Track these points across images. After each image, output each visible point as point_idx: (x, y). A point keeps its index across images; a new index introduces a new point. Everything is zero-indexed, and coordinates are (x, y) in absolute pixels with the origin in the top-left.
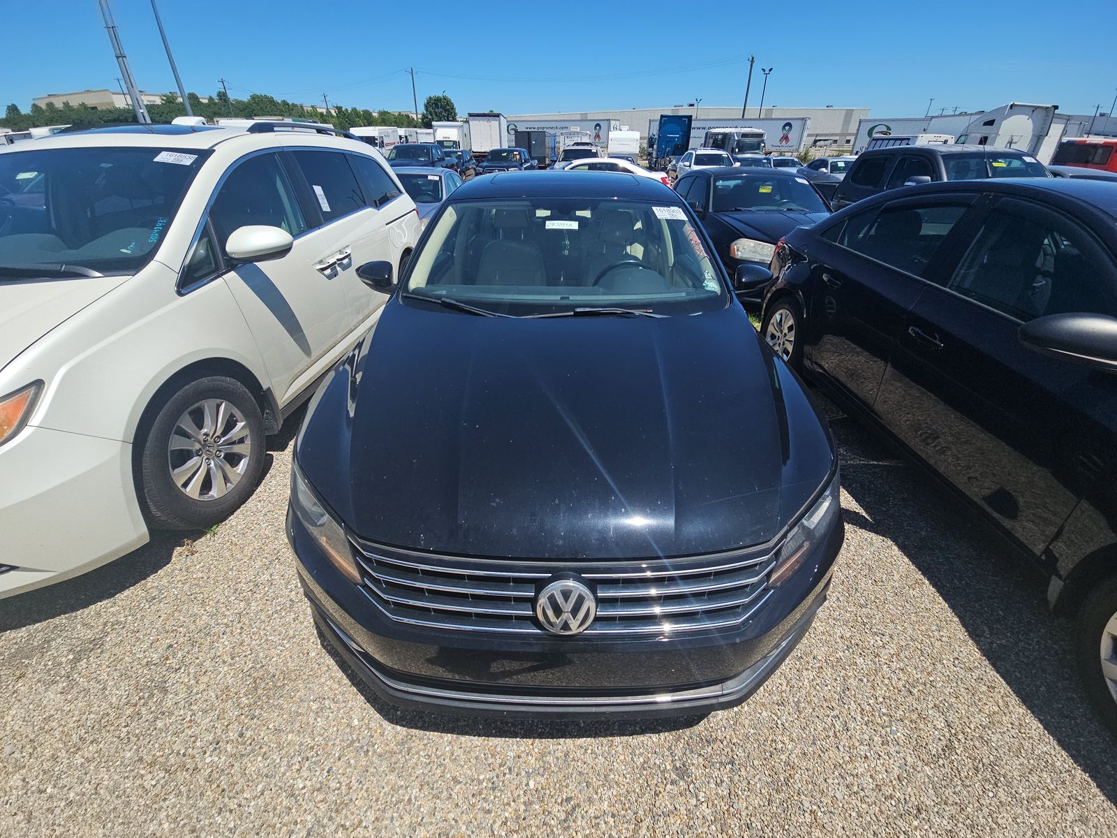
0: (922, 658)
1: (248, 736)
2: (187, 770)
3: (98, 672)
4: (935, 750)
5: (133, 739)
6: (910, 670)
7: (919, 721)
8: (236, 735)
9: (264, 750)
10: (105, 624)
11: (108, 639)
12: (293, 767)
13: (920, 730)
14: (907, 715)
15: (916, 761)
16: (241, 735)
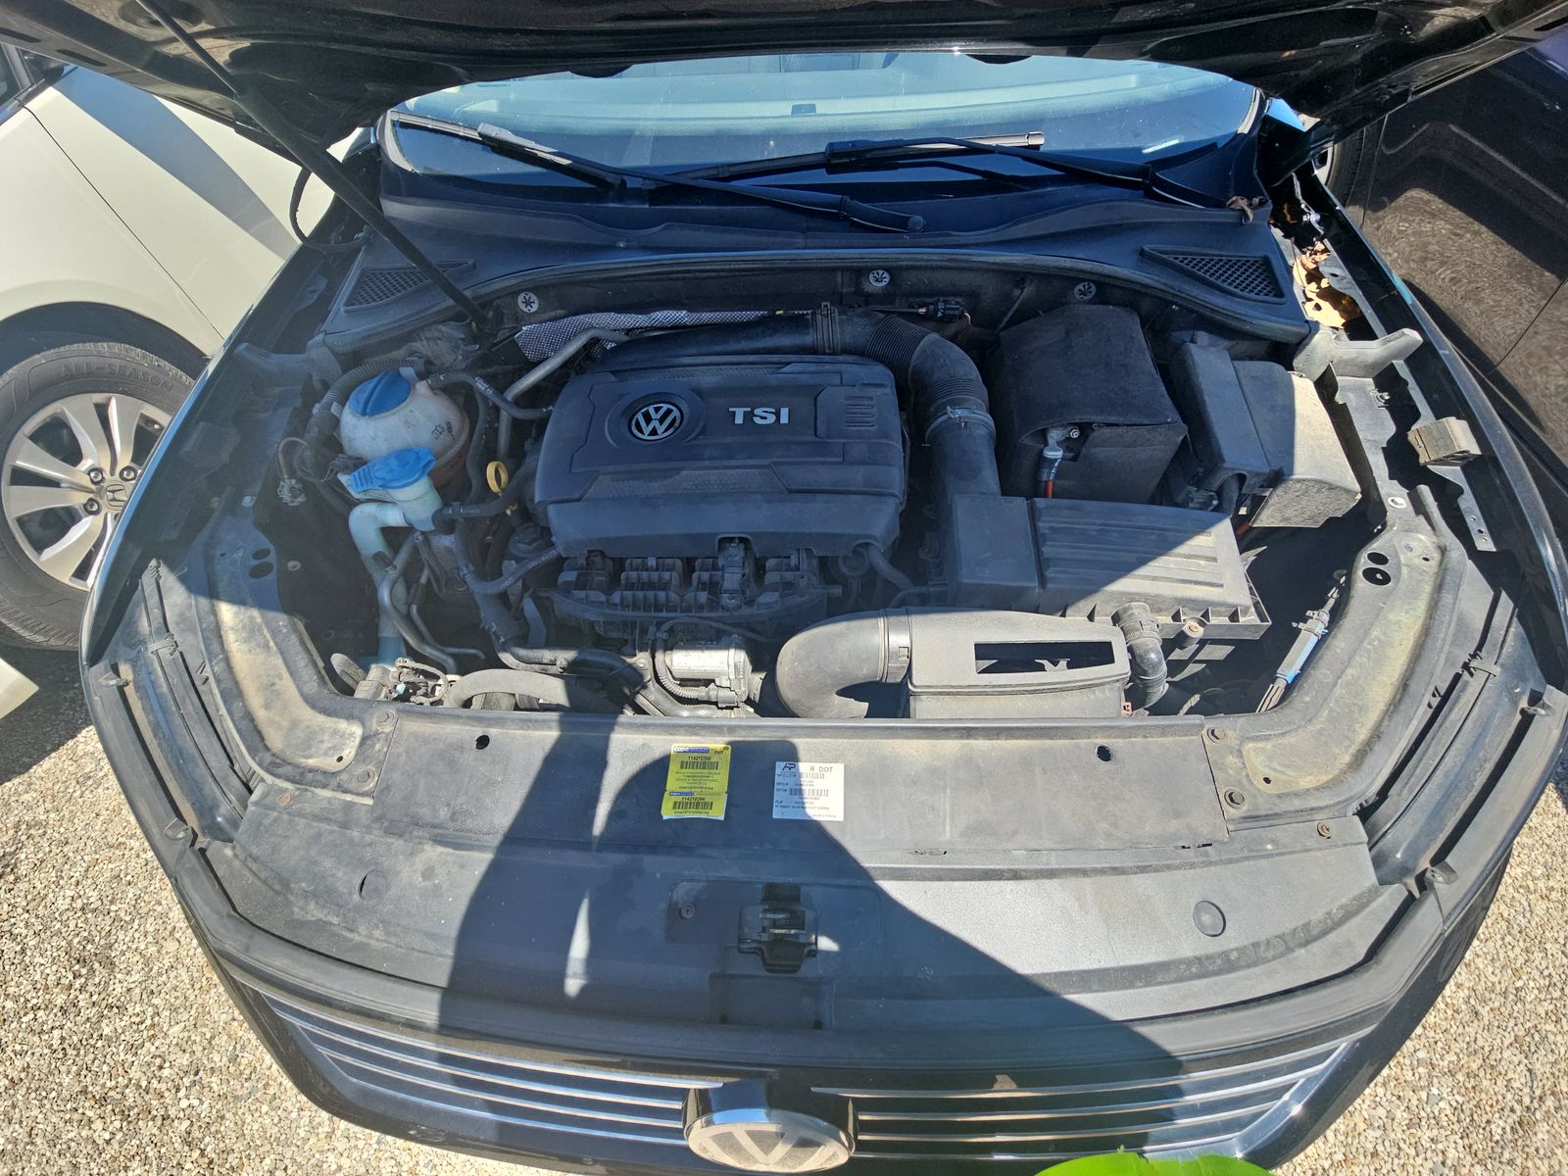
0: (1508, 939)
1: (244, 1061)
2: (154, 1119)
3: (13, 920)
4: (1500, 1131)
5: (70, 1051)
6: (1481, 966)
7: (1482, 1074)
8: (225, 1059)
9: (271, 1091)
10: (17, 827)
11: (23, 856)
12: (320, 1130)
13: (1481, 1091)
14: (1462, 1062)
15: (1462, 1156)
16: (234, 1059)
